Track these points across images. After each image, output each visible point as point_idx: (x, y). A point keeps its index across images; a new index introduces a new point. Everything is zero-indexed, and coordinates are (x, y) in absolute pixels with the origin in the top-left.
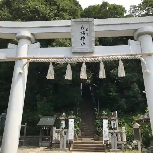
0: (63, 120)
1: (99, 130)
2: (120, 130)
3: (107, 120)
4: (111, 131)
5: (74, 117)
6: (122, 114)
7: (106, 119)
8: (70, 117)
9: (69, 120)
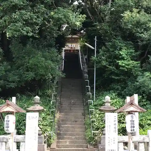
0: (12, 113)
1: (96, 136)
2: (144, 136)
3: (116, 114)
4: (125, 138)
5: (42, 108)
6: (145, 103)
7: (113, 111)
8: (31, 108)
9: (28, 114)
